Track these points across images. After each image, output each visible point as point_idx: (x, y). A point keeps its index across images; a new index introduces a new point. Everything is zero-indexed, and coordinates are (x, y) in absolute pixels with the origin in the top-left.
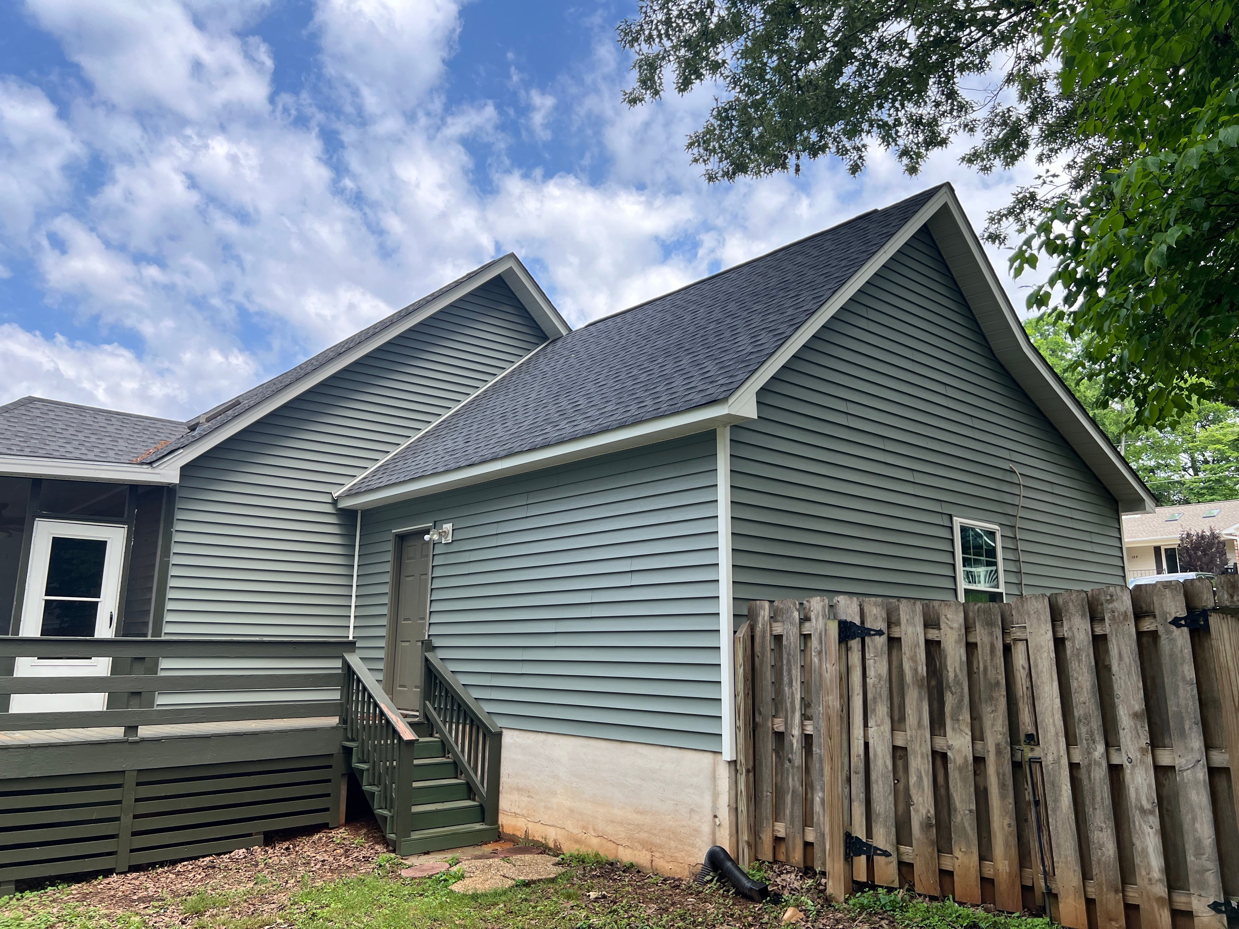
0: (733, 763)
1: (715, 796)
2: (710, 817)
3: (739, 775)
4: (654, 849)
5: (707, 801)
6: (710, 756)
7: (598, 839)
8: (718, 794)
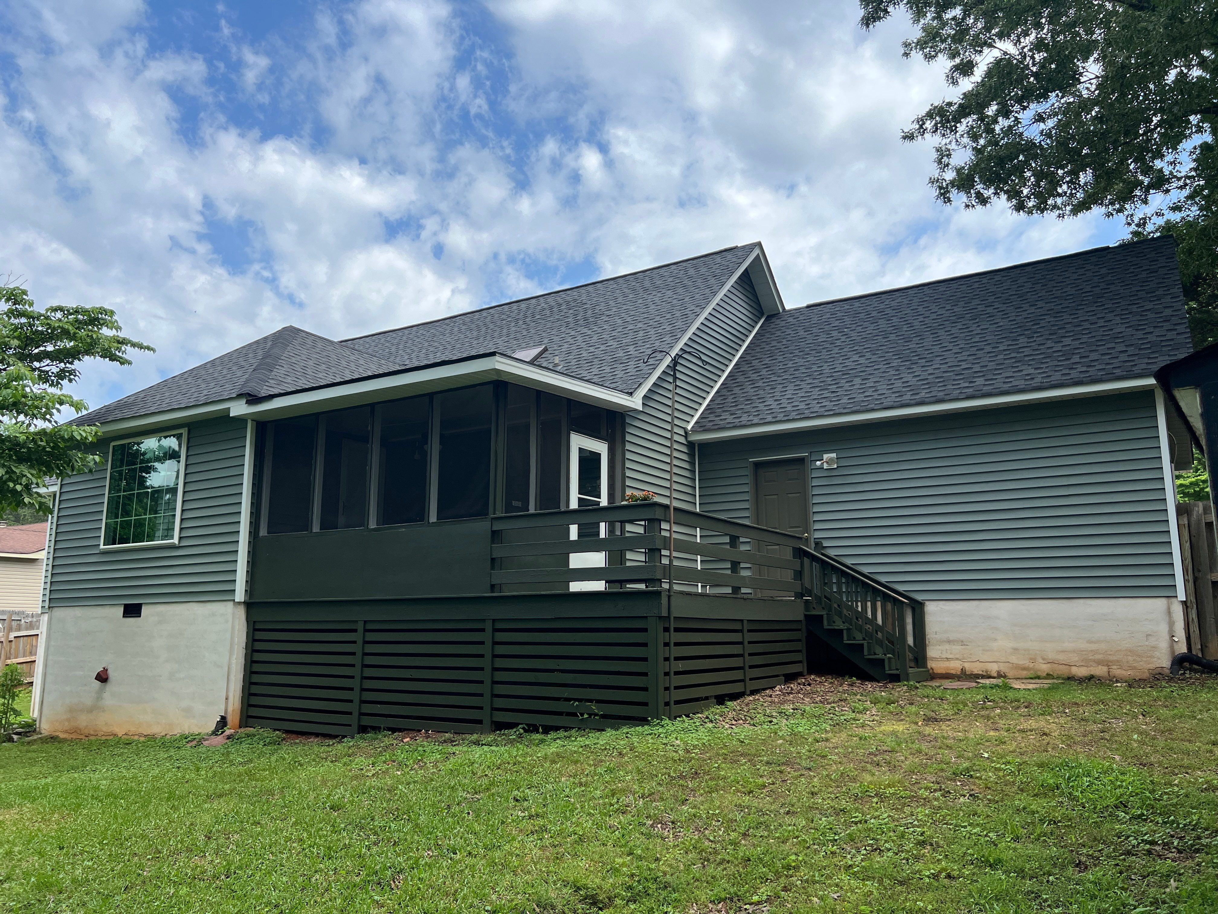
0: (1184, 603)
1: (1171, 624)
2: (1167, 637)
3: (1189, 610)
4: (1110, 664)
5: (1163, 629)
6: (1164, 601)
7: (1049, 665)
8: (1174, 622)
